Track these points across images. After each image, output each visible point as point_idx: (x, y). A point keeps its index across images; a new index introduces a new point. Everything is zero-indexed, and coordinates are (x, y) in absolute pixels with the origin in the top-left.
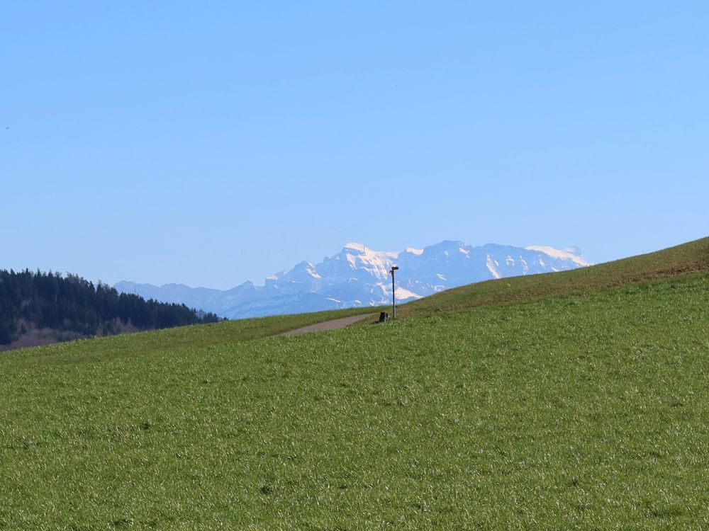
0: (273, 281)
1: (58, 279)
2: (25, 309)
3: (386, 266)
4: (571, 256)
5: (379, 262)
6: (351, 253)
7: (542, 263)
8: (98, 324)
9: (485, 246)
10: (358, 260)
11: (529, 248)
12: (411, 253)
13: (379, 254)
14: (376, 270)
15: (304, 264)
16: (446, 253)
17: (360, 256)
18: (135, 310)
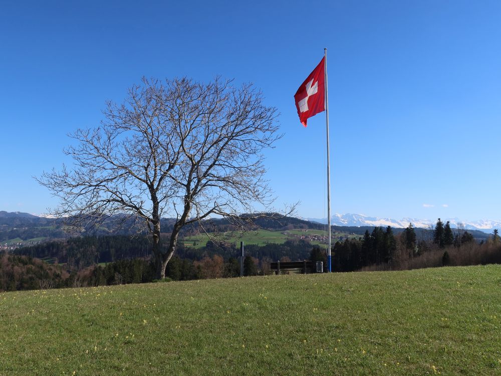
4: (364, 215)
6: (336, 215)
7: (360, 216)
8: (298, 224)
9: (353, 214)
11: (359, 214)
12: (344, 215)
16: (348, 215)
18: (303, 222)
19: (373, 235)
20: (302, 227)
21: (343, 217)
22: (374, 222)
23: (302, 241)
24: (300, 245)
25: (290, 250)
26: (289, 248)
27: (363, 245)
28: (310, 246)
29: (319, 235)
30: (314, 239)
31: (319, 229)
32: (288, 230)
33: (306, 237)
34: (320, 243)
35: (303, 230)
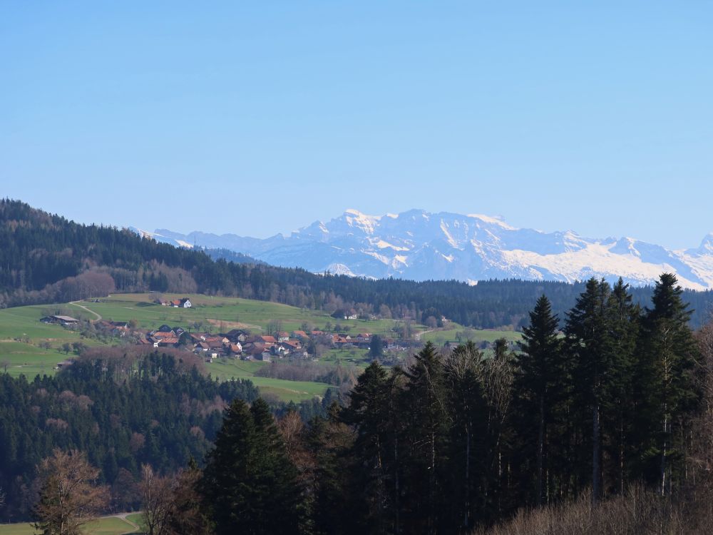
0: (296, 234)
1: (116, 232)
2: (90, 251)
3: (372, 225)
4: (498, 221)
5: (368, 222)
6: (350, 216)
7: (478, 226)
8: (141, 264)
9: (440, 214)
10: (354, 221)
11: (470, 215)
12: (390, 217)
13: (369, 217)
14: (366, 228)
15: (318, 223)
16: (414, 217)
17: (355, 218)
18: (167, 254)
19: (574, 326)
20: (158, 285)
21: (384, 229)
22: (551, 257)
23: (162, 361)
24: (146, 384)
25: (94, 411)
26: (85, 401)
27: (520, 384)
28: (210, 390)
29: (256, 328)
30: (228, 351)
31: (256, 296)
32: (84, 298)
33: (184, 339)
34: (261, 374)
35: (166, 298)
